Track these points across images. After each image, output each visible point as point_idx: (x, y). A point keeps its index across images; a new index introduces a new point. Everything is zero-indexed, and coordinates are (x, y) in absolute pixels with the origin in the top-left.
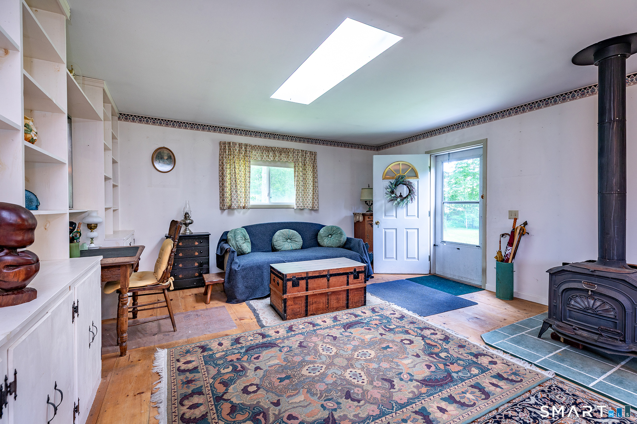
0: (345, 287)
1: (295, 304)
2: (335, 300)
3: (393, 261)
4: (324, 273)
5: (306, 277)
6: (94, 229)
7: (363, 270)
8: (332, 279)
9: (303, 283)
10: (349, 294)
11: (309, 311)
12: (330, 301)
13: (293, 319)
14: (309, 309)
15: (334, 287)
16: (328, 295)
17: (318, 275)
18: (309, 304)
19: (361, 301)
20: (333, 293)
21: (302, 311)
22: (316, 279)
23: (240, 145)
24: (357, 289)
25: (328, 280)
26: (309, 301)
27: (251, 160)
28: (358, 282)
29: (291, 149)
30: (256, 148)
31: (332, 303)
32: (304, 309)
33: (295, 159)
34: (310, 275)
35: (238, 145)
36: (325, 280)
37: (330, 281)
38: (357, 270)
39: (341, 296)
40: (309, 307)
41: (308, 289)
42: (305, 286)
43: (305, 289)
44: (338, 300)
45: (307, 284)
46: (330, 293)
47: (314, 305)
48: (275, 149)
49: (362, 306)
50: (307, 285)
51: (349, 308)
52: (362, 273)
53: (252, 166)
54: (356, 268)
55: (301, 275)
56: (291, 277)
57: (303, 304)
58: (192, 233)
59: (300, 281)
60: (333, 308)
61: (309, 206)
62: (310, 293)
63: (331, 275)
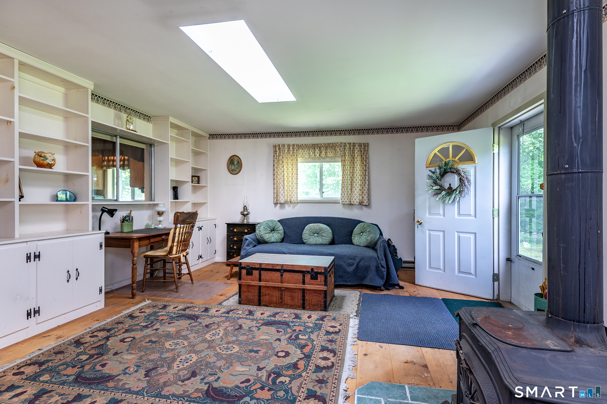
0: (300, 286)
1: (249, 292)
2: (289, 297)
3: (440, 273)
4: (278, 268)
5: (259, 268)
6: (161, 215)
7: (323, 271)
8: (286, 275)
9: (256, 273)
10: (306, 295)
11: (262, 301)
12: (283, 296)
13: (247, 305)
14: (262, 300)
15: (288, 284)
16: (282, 291)
17: (271, 267)
18: (262, 294)
19: (321, 305)
20: (287, 289)
21: (256, 300)
22: (269, 272)
23: (289, 146)
24: (315, 291)
25: (282, 275)
26: (262, 291)
27: (298, 159)
28: (316, 283)
29: (337, 143)
30: (302, 147)
31: (286, 299)
32: (257, 298)
33: (342, 153)
34: (263, 267)
35: (286, 146)
36: (278, 274)
37: (284, 276)
38: (315, 270)
39: (296, 295)
40: (262, 298)
41: (261, 280)
42: (258, 276)
43: (258, 279)
44: (293, 298)
45: (260, 274)
46: (284, 288)
47: (267, 297)
48: (321, 146)
49: (321, 310)
50: (260, 276)
51: (306, 309)
52: (321, 274)
53: (299, 164)
54: (314, 268)
55: (255, 265)
56: (246, 266)
57: (256, 293)
58: (249, 222)
59: (253, 271)
60: (287, 304)
61: (355, 201)
62: (262, 284)
63: (285, 271)
